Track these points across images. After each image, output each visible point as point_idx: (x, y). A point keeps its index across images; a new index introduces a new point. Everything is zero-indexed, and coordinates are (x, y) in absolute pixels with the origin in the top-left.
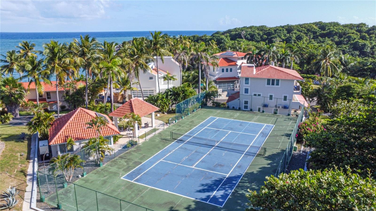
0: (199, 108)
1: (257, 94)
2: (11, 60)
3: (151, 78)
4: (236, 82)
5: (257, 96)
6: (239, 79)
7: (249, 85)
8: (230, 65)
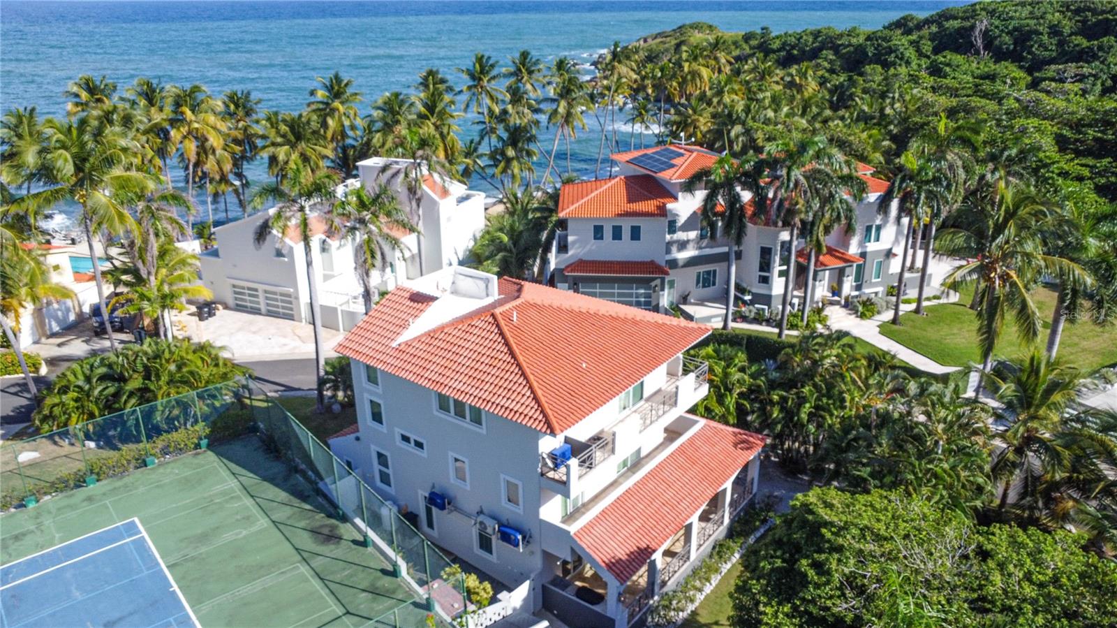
0: (197, 445)
1: (412, 437)
4: (658, 282)
5: (411, 448)
6: (667, 273)
7: (379, 390)
8: (628, 214)
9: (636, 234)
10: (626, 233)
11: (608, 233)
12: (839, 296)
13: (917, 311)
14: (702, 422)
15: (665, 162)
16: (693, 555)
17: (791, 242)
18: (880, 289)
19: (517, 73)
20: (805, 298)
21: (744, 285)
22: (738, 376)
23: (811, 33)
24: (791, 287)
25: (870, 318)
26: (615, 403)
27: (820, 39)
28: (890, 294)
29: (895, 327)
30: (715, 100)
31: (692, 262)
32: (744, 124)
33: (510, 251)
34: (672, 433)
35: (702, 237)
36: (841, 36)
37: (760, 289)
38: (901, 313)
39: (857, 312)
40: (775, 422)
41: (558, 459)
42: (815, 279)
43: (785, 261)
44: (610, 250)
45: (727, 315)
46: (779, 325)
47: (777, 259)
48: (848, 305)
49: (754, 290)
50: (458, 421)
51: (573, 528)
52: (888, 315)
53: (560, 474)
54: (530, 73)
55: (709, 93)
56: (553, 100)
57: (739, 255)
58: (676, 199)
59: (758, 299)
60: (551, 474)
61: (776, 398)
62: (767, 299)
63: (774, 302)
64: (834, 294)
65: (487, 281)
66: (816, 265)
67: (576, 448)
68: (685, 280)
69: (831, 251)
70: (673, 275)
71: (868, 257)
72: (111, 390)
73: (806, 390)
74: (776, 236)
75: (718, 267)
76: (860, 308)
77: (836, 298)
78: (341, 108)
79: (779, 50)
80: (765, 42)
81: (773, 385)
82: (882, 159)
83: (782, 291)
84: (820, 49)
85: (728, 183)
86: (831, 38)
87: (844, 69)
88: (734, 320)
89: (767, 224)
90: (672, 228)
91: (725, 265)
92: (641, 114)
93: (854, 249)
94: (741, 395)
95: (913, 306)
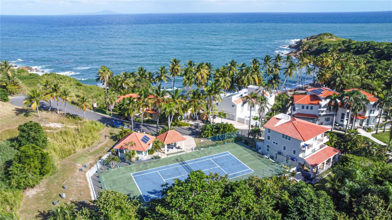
0: (232, 142)
1: (276, 142)
2: (162, 73)
3: (233, 106)
4: (316, 119)
5: (275, 144)
6: (318, 117)
7: (270, 134)
8: (310, 104)
9: (312, 108)
10: (309, 108)
11: (305, 107)
12: (362, 126)
13: (383, 132)
14: (327, 146)
15: (319, 92)
16: (324, 169)
17: (349, 113)
18: (374, 126)
19: (276, 59)
20: (352, 126)
21: (337, 122)
22: (334, 139)
23: (366, 43)
24: (348, 124)
25: (370, 132)
26: (312, 139)
27: (369, 45)
28: (376, 127)
29: (376, 135)
30: (332, 68)
31: (324, 115)
32: (340, 77)
33: (282, 110)
34: (321, 147)
35: (327, 109)
36: (377, 45)
37: (341, 123)
38: (378, 132)
39: (366, 130)
40: (342, 149)
41: (304, 147)
42: (355, 121)
43: (348, 117)
44: (305, 111)
45: (332, 128)
46: (345, 132)
47: (346, 116)
48: (364, 128)
49: (339, 123)
50: (286, 140)
51: (305, 158)
52: (375, 132)
53: (304, 149)
54: (280, 60)
55: (330, 66)
56: (287, 68)
57: (336, 115)
58: (322, 101)
59: (340, 125)
60: (302, 149)
61: (342, 144)
62: (342, 125)
63: (344, 126)
64: (360, 126)
65: (288, 117)
66: (355, 118)
67: (306, 145)
68: (322, 119)
69: (360, 115)
70: (320, 118)
71: (370, 118)
72: (216, 131)
73: (349, 143)
74: (346, 111)
75: (331, 117)
76: (367, 130)
77: (361, 127)
78: (234, 69)
79: (354, 48)
80: (350, 45)
81: (342, 142)
82: (381, 90)
83: (346, 124)
84: (369, 49)
85: (335, 98)
86: (373, 46)
87: (376, 58)
88: (334, 129)
89: (344, 108)
90: (320, 107)
91: (332, 117)
92: (309, 71)
93: (367, 115)
94: (335, 143)
95: (383, 131)
